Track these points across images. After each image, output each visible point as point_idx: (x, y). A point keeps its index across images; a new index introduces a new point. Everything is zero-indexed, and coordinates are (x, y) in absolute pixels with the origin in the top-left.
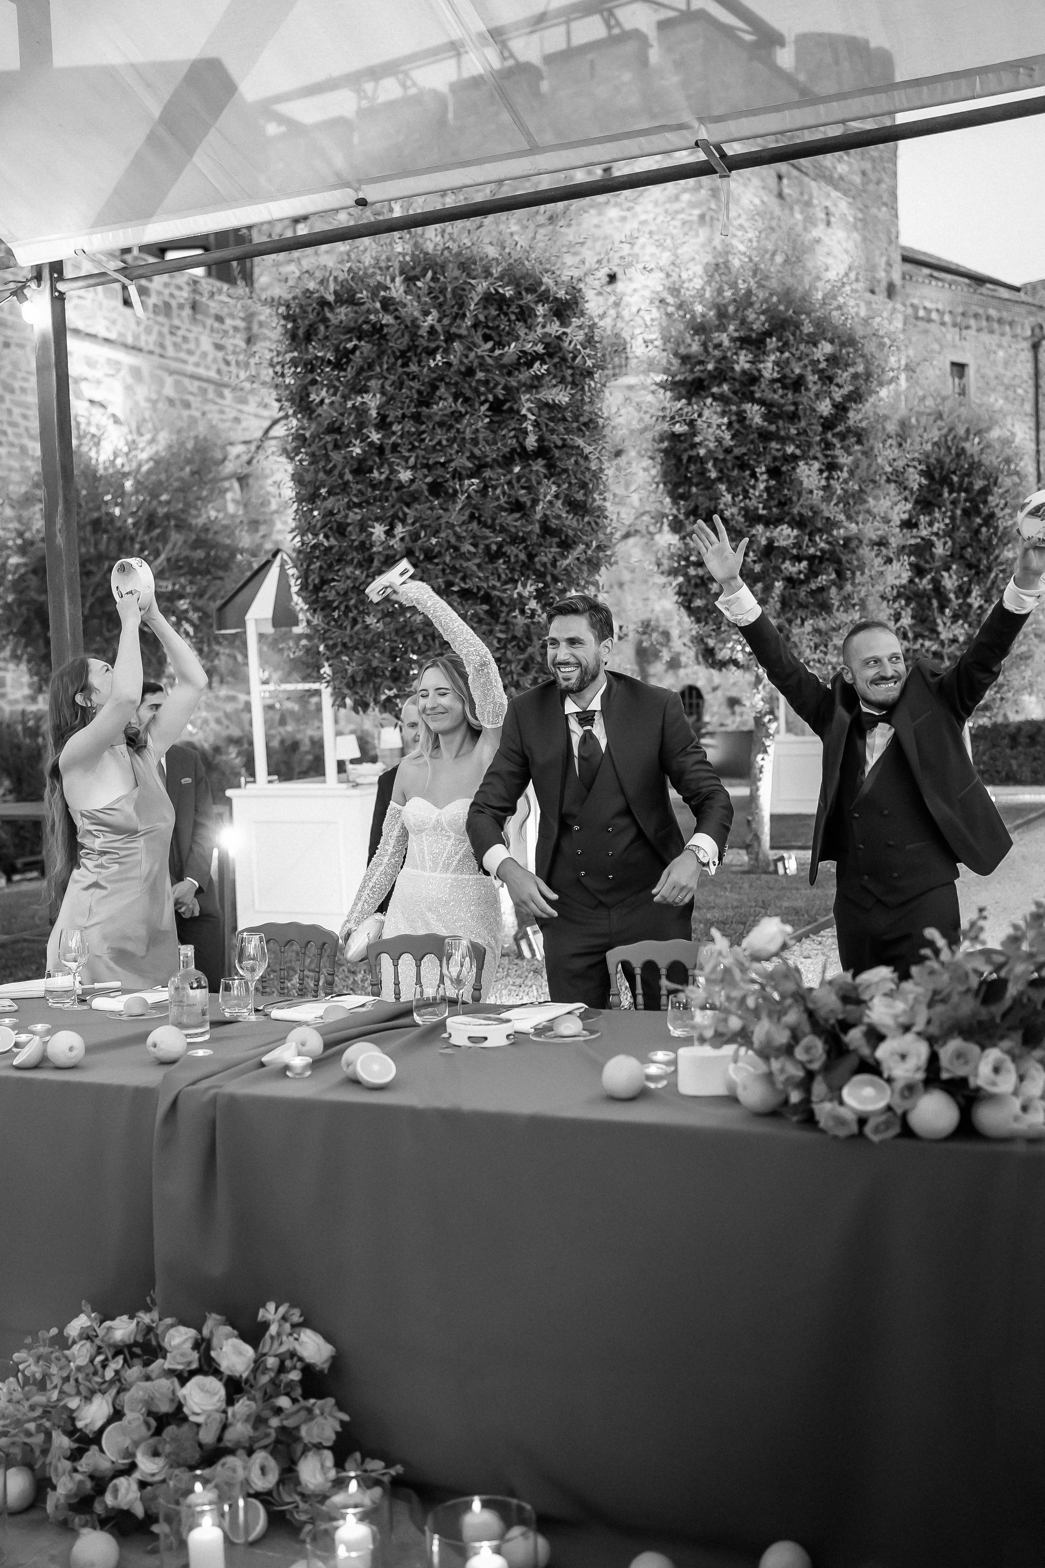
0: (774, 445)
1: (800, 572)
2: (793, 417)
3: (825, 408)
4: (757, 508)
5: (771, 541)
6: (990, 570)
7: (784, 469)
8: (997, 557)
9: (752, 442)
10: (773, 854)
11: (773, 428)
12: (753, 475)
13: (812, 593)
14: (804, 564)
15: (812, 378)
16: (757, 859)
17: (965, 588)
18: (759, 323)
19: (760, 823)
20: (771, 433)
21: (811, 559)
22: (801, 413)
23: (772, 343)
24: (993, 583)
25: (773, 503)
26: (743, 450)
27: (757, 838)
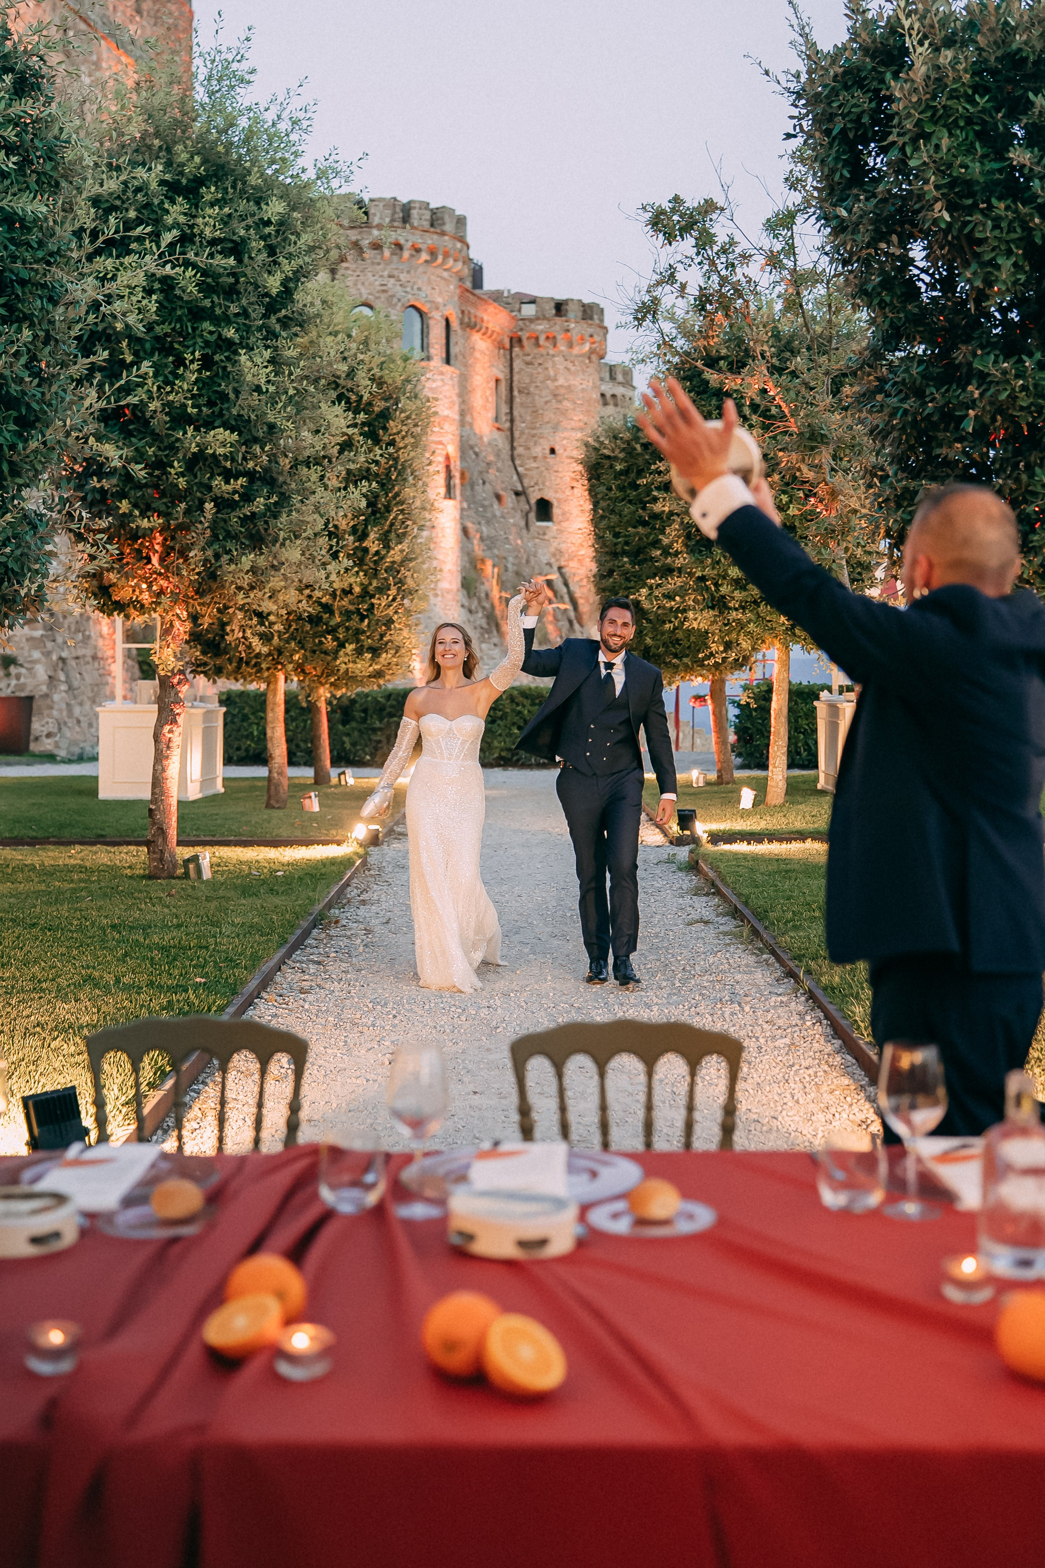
0: (207, 326)
1: (235, 492)
2: (231, 293)
3: (274, 283)
4: (185, 406)
5: (202, 447)
6: (388, 509)
7: (217, 358)
8: (397, 495)
9: (179, 320)
10: (186, 853)
11: (207, 303)
12: (180, 362)
13: (244, 520)
14: (242, 481)
15: (256, 244)
16: (161, 860)
17: (361, 528)
18: (194, 166)
19: (166, 812)
20: (203, 309)
21: (251, 475)
22: (241, 288)
23: (209, 193)
24: (392, 524)
25: (202, 401)
26: (167, 328)
27: (162, 832)
